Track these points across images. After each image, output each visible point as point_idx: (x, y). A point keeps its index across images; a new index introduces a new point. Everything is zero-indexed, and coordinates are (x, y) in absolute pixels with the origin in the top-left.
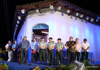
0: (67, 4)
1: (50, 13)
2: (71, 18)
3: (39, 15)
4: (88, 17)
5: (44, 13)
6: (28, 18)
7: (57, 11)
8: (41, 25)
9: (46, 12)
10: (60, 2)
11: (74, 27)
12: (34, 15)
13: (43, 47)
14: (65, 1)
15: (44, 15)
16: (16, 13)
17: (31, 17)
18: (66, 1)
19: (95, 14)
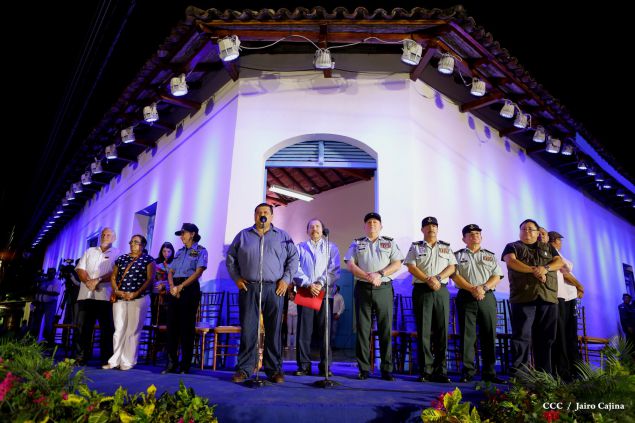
0: (487, 48)
1: (383, 84)
2: (472, 124)
3: (314, 89)
4: (543, 129)
5: (342, 81)
6: (244, 94)
7: (418, 80)
8: (322, 147)
9: (360, 75)
10: (459, 29)
11: (484, 173)
12: (282, 81)
13: (381, 273)
14: (483, 31)
15: (343, 88)
16: (162, 54)
17: (265, 91)
18: (488, 34)
19: (571, 122)
